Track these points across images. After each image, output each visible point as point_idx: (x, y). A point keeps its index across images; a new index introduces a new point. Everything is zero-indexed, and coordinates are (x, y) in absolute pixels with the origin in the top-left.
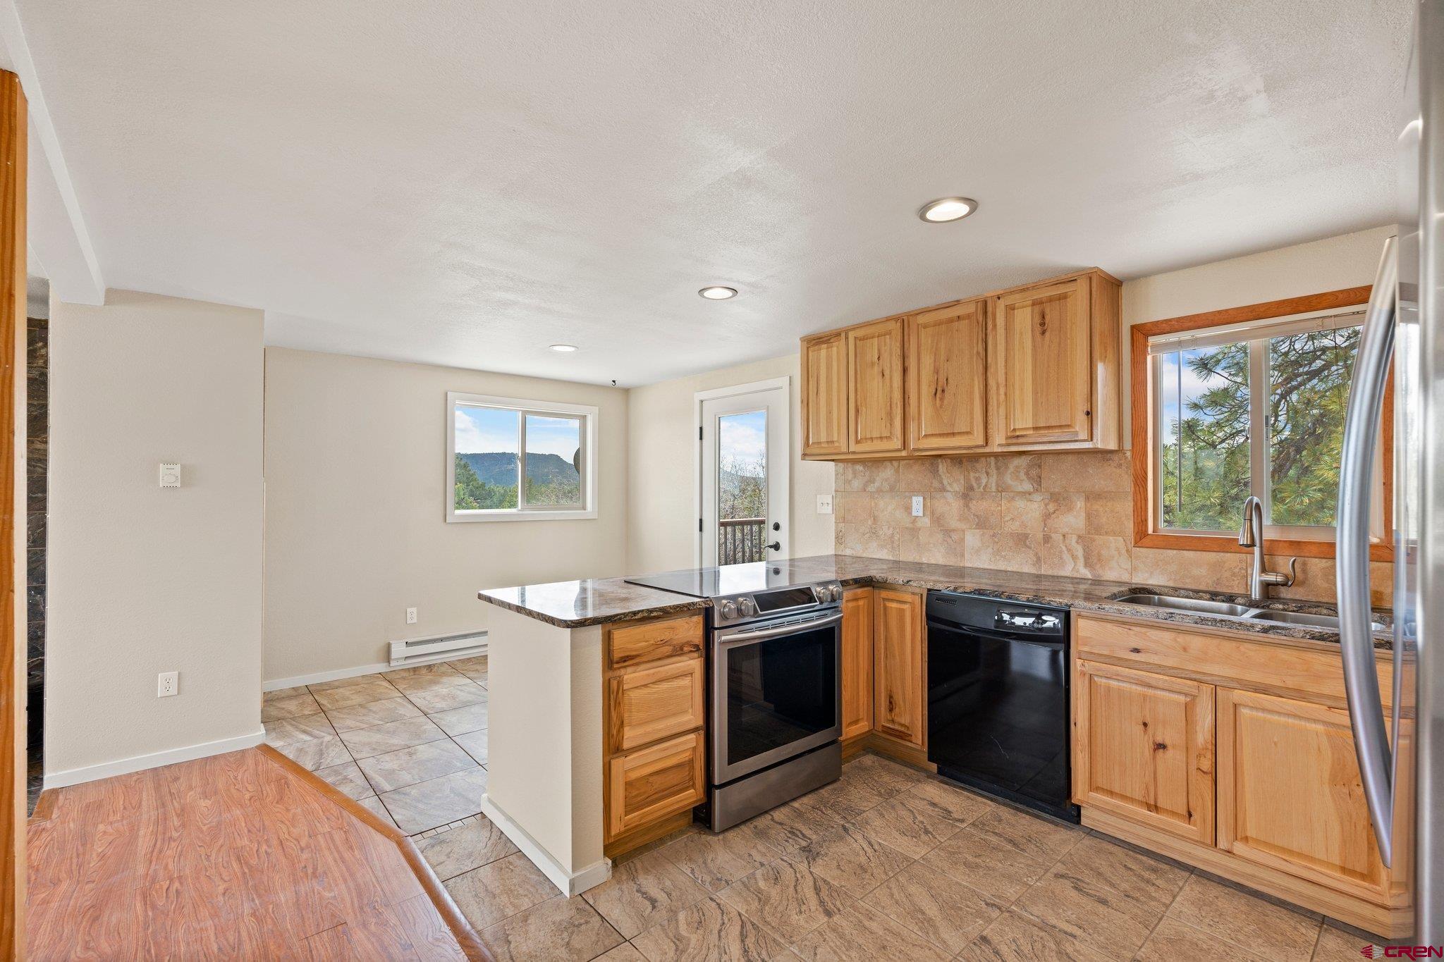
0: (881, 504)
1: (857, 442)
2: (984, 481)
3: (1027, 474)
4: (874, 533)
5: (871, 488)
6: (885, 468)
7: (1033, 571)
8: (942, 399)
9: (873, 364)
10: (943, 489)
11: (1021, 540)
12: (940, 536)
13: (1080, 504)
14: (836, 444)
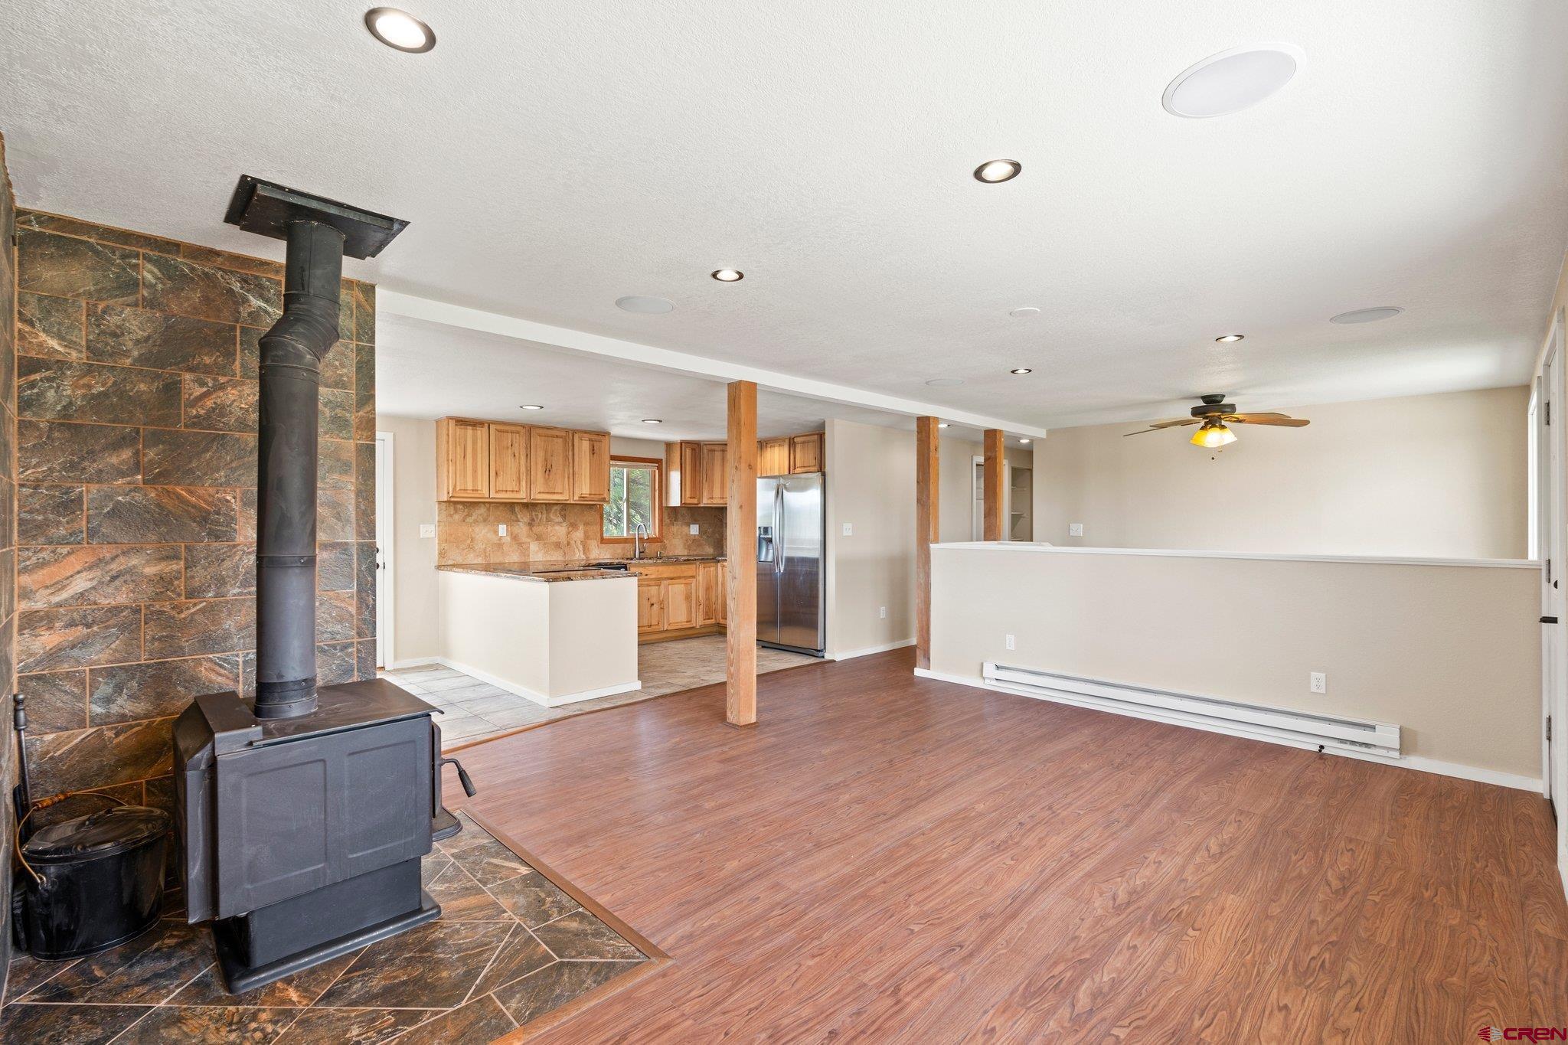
0: (477, 529)
1: (496, 492)
2: (540, 516)
3: (560, 513)
4: (471, 548)
5: (469, 520)
6: (480, 507)
7: (563, 559)
8: (549, 475)
9: (508, 448)
10: (518, 521)
11: (557, 545)
12: (515, 546)
13: (581, 527)
14: (479, 492)
